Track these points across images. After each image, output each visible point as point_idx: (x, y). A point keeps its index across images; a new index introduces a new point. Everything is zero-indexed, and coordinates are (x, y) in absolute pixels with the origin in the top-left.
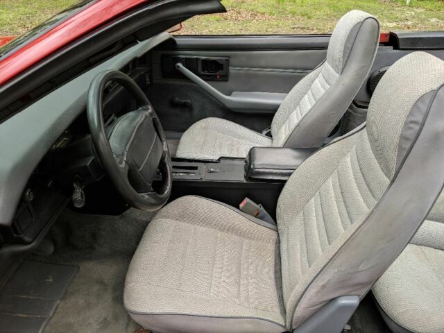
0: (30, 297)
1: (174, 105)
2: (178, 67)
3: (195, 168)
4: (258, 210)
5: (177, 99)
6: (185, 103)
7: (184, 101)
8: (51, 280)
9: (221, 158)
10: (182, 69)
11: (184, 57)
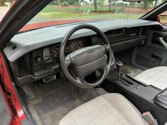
0: (57, 100)
1: (153, 56)
2: (159, 39)
3: (132, 84)
4: (153, 121)
5: (155, 54)
6: (158, 56)
7: (159, 55)
8: (66, 99)
9: (150, 85)
10: (161, 40)
11: (165, 35)
